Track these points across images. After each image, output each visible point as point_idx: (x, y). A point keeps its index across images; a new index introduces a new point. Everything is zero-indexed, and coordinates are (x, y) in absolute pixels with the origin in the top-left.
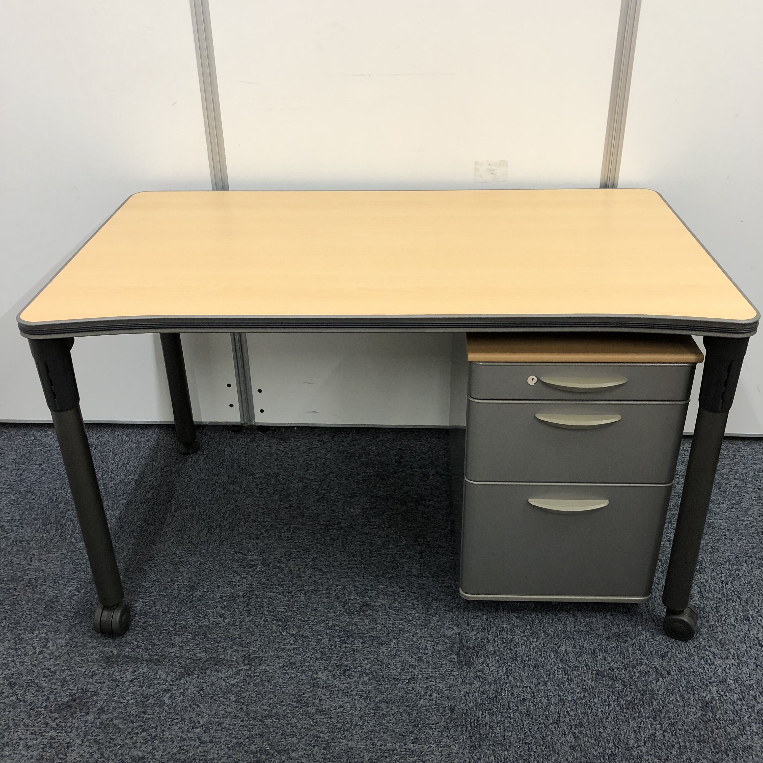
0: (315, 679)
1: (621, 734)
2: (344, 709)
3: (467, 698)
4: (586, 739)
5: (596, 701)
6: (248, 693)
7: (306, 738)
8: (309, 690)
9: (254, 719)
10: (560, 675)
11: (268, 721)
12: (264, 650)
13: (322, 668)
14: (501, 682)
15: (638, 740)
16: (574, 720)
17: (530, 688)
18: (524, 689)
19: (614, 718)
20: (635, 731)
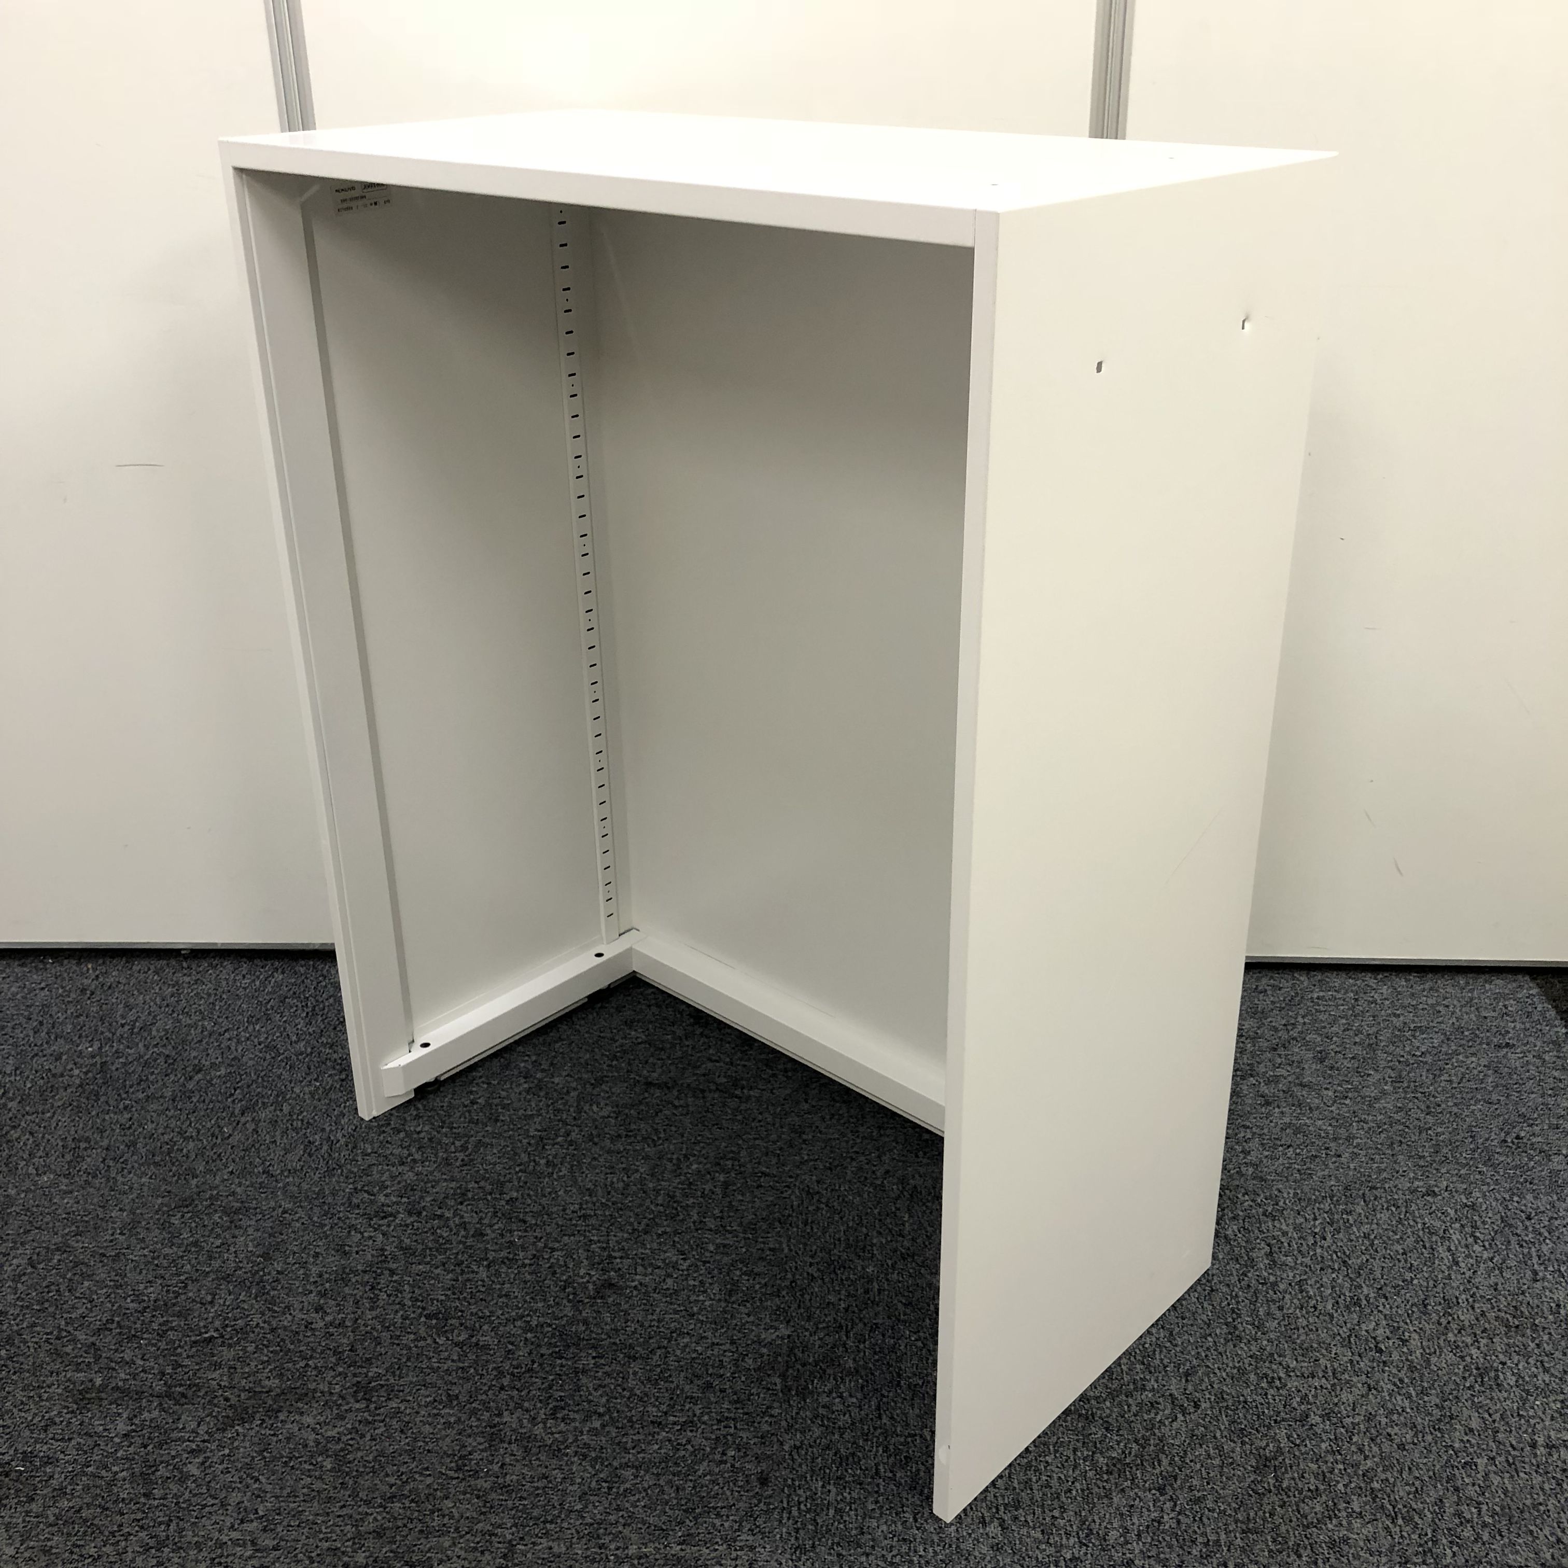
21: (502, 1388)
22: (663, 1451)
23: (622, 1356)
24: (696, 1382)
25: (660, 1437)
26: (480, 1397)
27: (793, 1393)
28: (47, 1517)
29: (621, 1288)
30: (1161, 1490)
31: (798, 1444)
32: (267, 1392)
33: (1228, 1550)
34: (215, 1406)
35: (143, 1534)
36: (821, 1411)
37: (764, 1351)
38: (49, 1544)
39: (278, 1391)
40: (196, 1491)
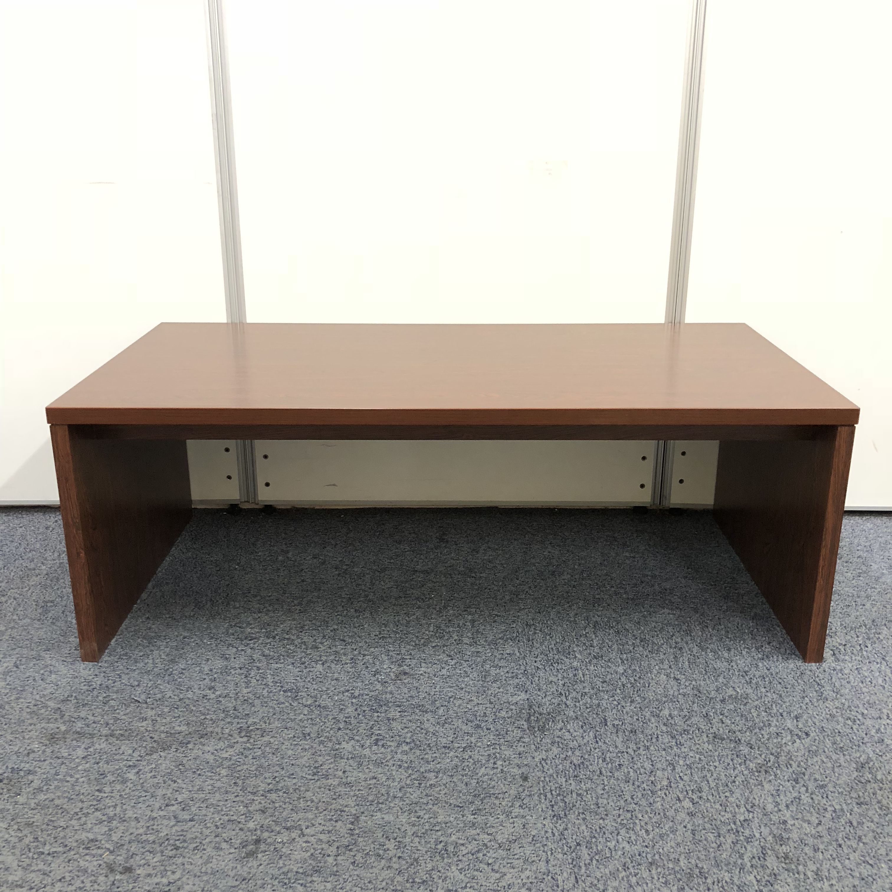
0: (337, 750)
1: (754, 798)
2: (378, 781)
3: (544, 765)
4: (708, 805)
5: (717, 764)
6: (245, 767)
7: (325, 812)
8: (330, 761)
9: (254, 794)
10: (666, 739)
11: (274, 796)
12: (268, 722)
13: (347, 738)
14: (589, 749)
15: (777, 804)
16: (689, 785)
17: (627, 753)
18: (620, 755)
19: (743, 781)
20: (772, 795)
21: (339, 729)
22: (453, 763)
23: (418, 711)
24: (469, 723)
25: (450, 755)
26: (325, 735)
27: (536, 729)
28: (30, 804)
29: (412, 675)
30: (796, 781)
31: (545, 757)
32: (179, 733)
33: (851, 814)
34: (144, 741)
35: (98, 814)
36: (557, 739)
37: (513, 707)
38: (32, 820)
39: (187, 733)
40: (134, 789)
